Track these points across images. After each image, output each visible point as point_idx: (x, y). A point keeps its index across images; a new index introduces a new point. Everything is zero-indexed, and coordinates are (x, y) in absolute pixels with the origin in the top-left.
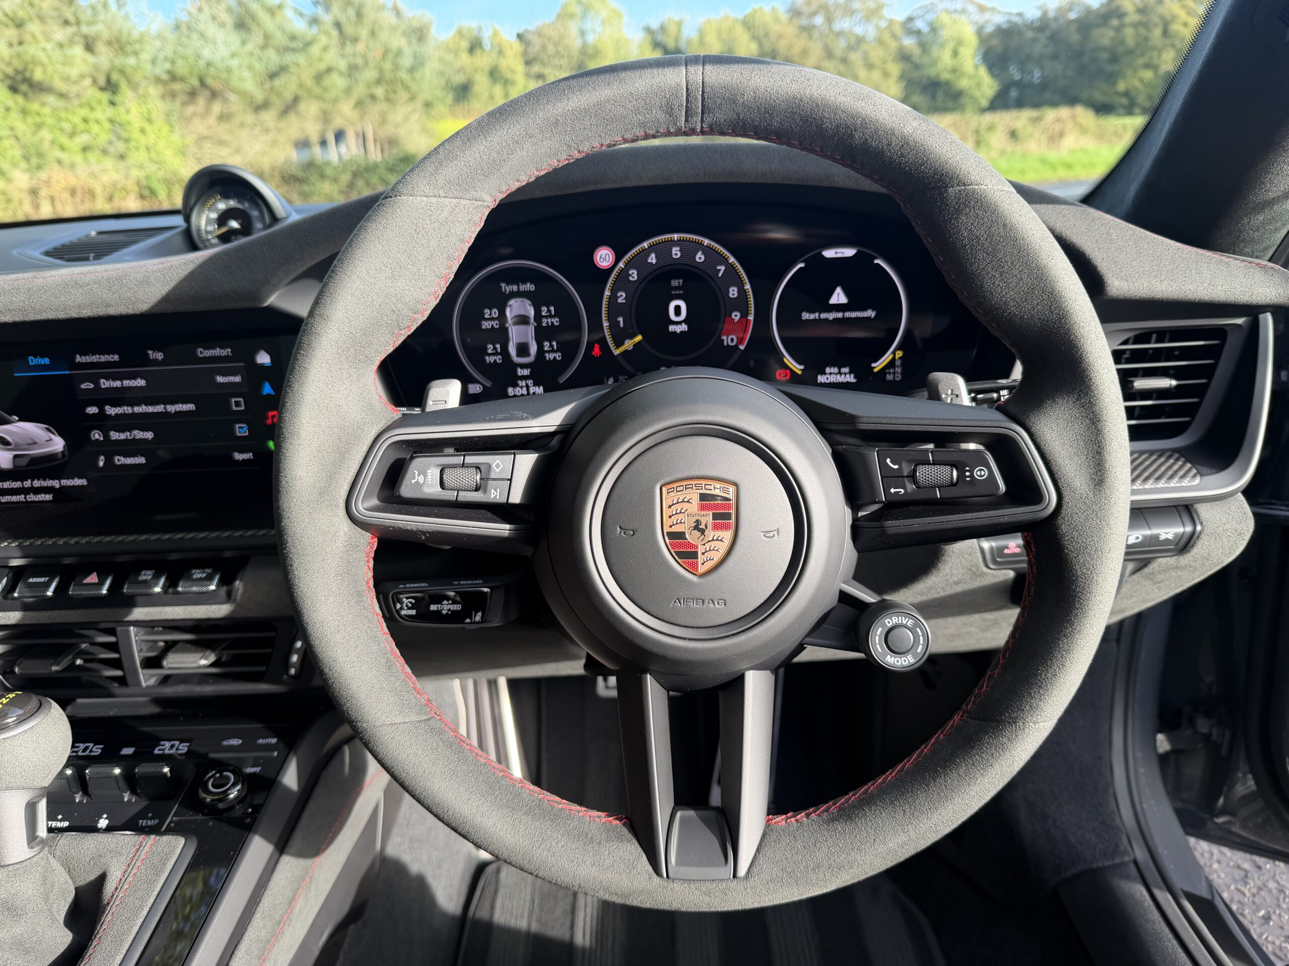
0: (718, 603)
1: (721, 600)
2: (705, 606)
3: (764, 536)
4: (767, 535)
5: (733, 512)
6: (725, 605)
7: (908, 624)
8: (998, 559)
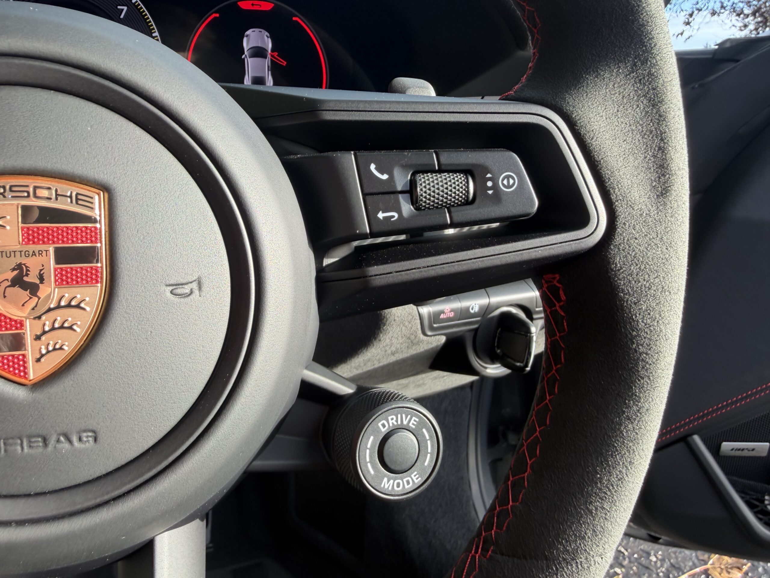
0: (80, 439)
1: (85, 431)
2: (50, 448)
3: (171, 292)
4: (179, 291)
5: (102, 246)
6: (95, 440)
7: (411, 425)
8: (435, 325)
